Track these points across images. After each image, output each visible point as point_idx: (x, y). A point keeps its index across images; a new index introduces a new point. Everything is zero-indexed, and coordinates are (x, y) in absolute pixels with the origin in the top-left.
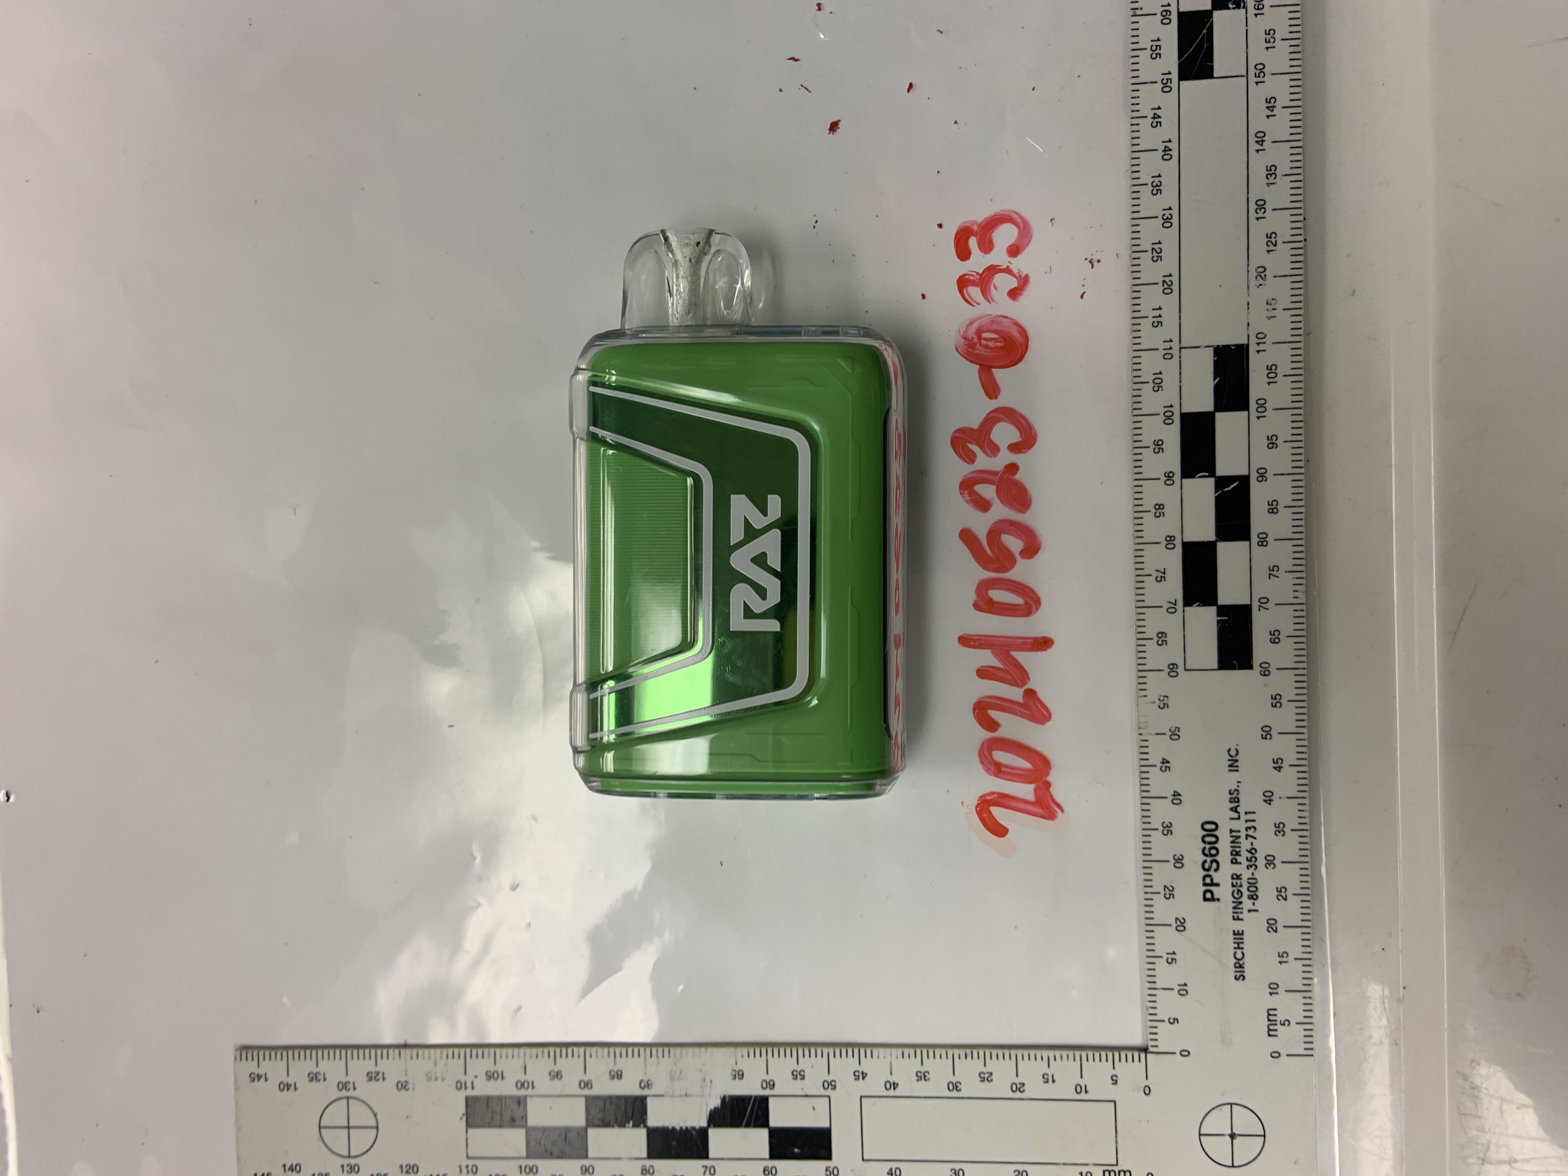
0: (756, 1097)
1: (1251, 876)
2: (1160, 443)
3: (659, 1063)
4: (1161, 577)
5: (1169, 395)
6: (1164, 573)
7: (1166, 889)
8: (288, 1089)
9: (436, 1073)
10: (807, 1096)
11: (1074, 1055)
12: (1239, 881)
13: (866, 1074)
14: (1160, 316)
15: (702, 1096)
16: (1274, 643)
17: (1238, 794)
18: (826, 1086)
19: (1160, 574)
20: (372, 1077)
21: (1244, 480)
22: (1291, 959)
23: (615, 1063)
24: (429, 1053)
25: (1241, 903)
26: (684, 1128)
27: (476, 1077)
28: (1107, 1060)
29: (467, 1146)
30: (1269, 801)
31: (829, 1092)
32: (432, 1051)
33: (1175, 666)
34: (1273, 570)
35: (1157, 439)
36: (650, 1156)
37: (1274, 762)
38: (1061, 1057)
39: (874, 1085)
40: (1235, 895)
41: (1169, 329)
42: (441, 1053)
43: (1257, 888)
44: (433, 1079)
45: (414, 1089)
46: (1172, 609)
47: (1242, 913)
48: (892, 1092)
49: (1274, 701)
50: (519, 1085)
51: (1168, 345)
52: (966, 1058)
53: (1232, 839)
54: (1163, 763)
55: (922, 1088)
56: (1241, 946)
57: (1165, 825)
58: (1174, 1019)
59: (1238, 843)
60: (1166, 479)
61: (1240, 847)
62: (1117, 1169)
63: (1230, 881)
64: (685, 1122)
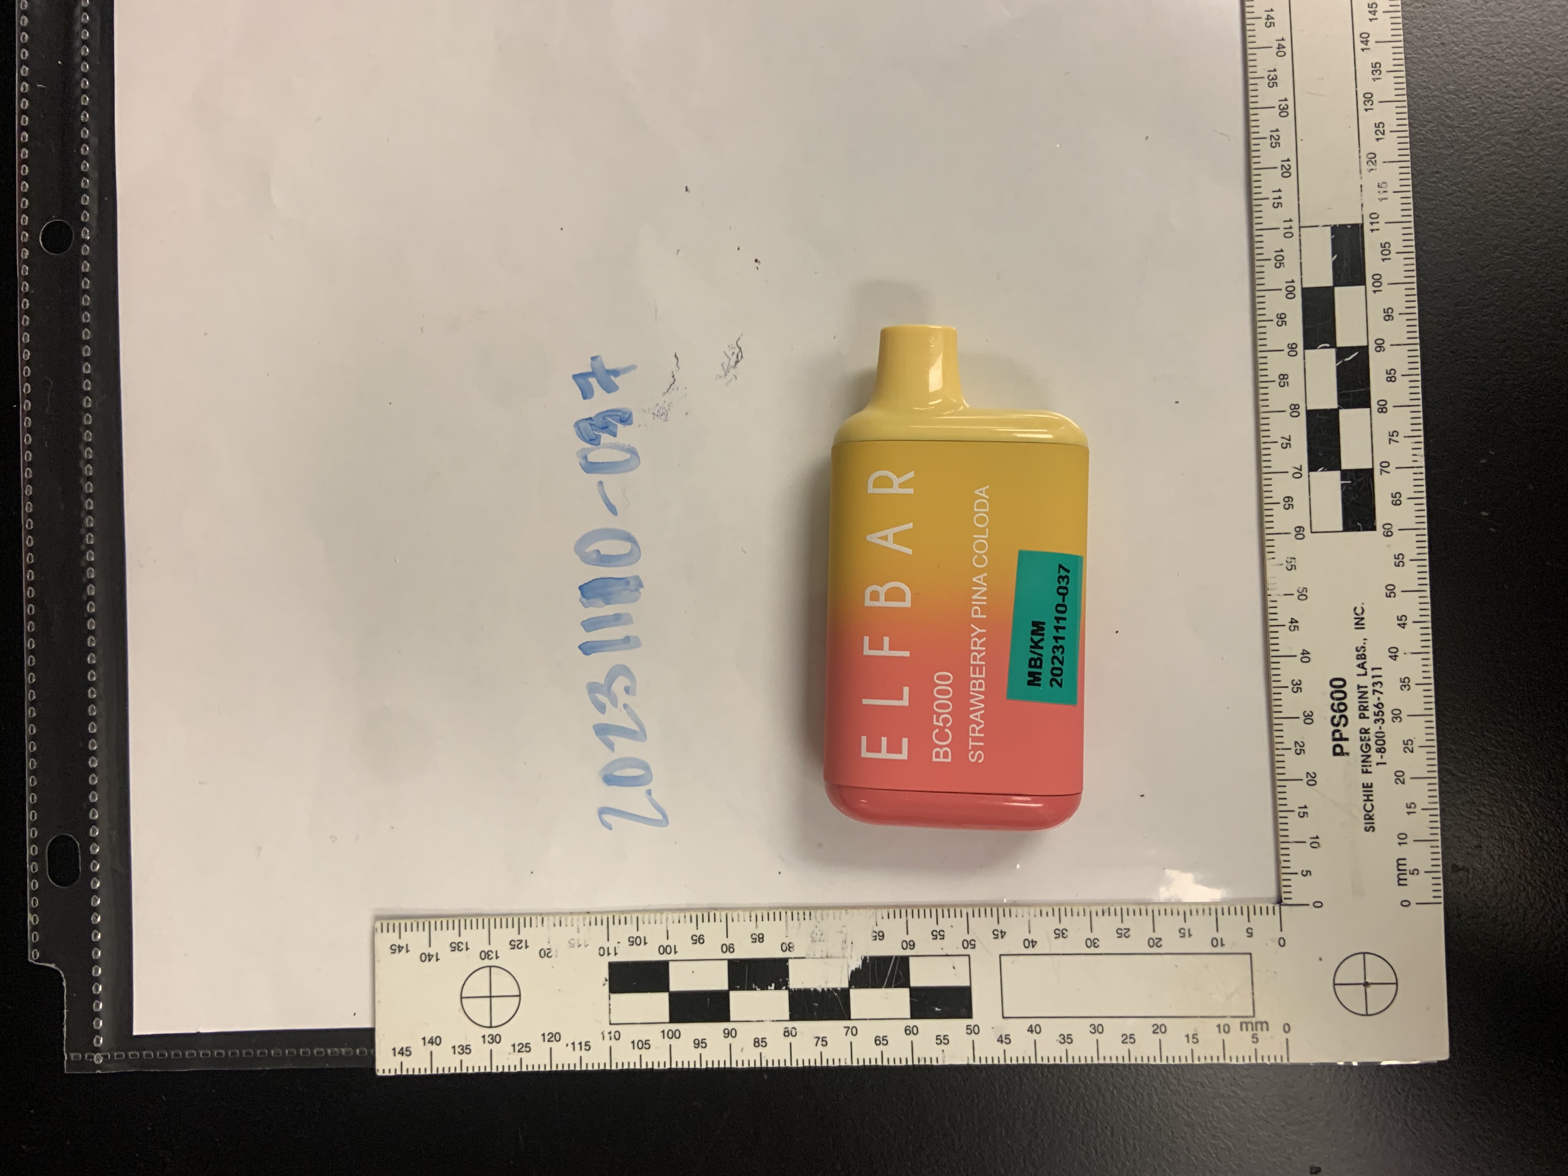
0: (897, 957)
1: (1378, 730)
2: (1283, 316)
3: (800, 926)
4: (1287, 444)
5: (1290, 271)
6: (1290, 440)
7: (1297, 745)
8: (430, 960)
9: (578, 940)
10: (947, 955)
11: (1210, 909)
12: (1367, 735)
13: (1005, 933)
14: (1280, 198)
15: (843, 957)
16: (1396, 504)
17: (1364, 651)
18: (965, 946)
19: (1286, 441)
20: (515, 945)
21: (1364, 351)
22: (1418, 810)
23: (757, 927)
24: (572, 919)
25: (1369, 756)
26: (826, 989)
27: (619, 943)
28: (1242, 914)
29: (610, 1013)
30: (1394, 657)
31: (969, 951)
32: (575, 917)
33: (1302, 529)
34: (1393, 436)
35: (1280, 312)
36: (792, 1018)
37: (1398, 620)
38: (1197, 912)
39: (1013, 943)
40: (1364, 748)
41: (1289, 210)
42: (584, 919)
43: (1384, 741)
44: (576, 946)
45: (556, 956)
46: (1298, 474)
47: (1370, 766)
48: (1030, 950)
49: (1397, 561)
50: (662, 951)
51: (1288, 225)
52: (1103, 915)
53: (1360, 694)
54: (1292, 622)
55: (1060, 946)
56: (1370, 798)
57: (1294, 683)
58: (1307, 871)
59: (1365, 698)
60: (1289, 350)
61: (1367, 702)
62: (1253, 1020)
63: (1359, 735)
64: (826, 983)
